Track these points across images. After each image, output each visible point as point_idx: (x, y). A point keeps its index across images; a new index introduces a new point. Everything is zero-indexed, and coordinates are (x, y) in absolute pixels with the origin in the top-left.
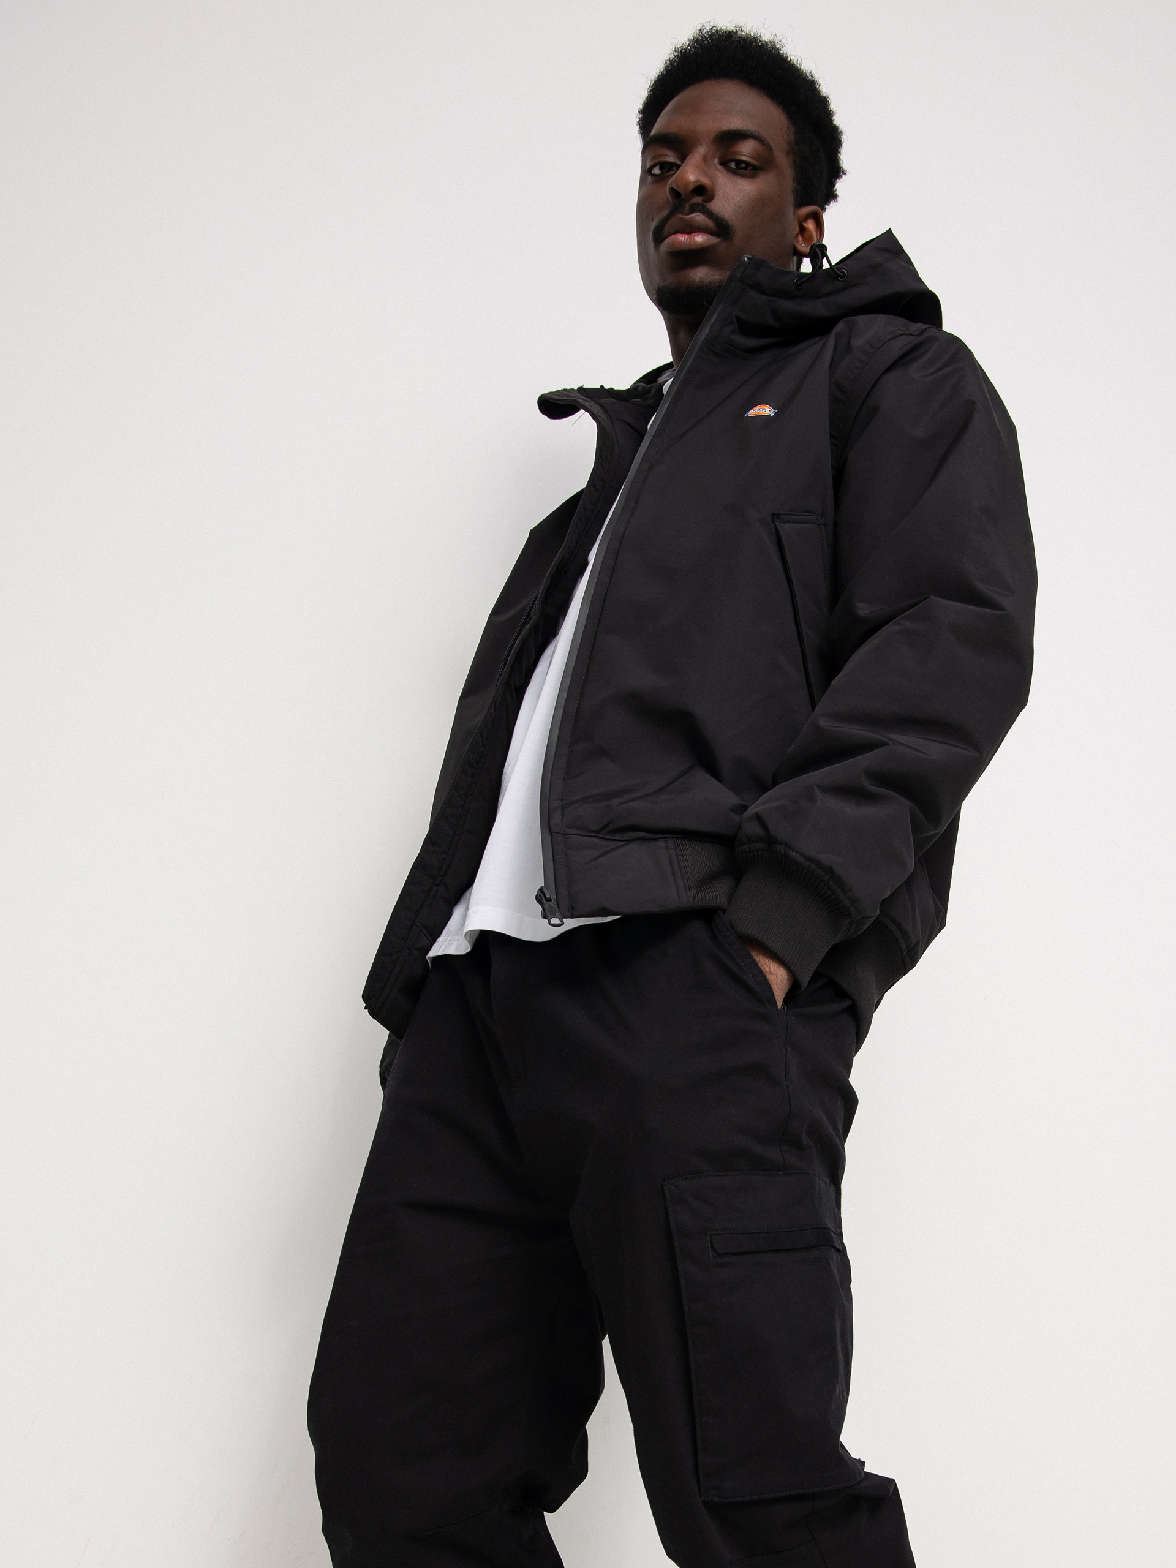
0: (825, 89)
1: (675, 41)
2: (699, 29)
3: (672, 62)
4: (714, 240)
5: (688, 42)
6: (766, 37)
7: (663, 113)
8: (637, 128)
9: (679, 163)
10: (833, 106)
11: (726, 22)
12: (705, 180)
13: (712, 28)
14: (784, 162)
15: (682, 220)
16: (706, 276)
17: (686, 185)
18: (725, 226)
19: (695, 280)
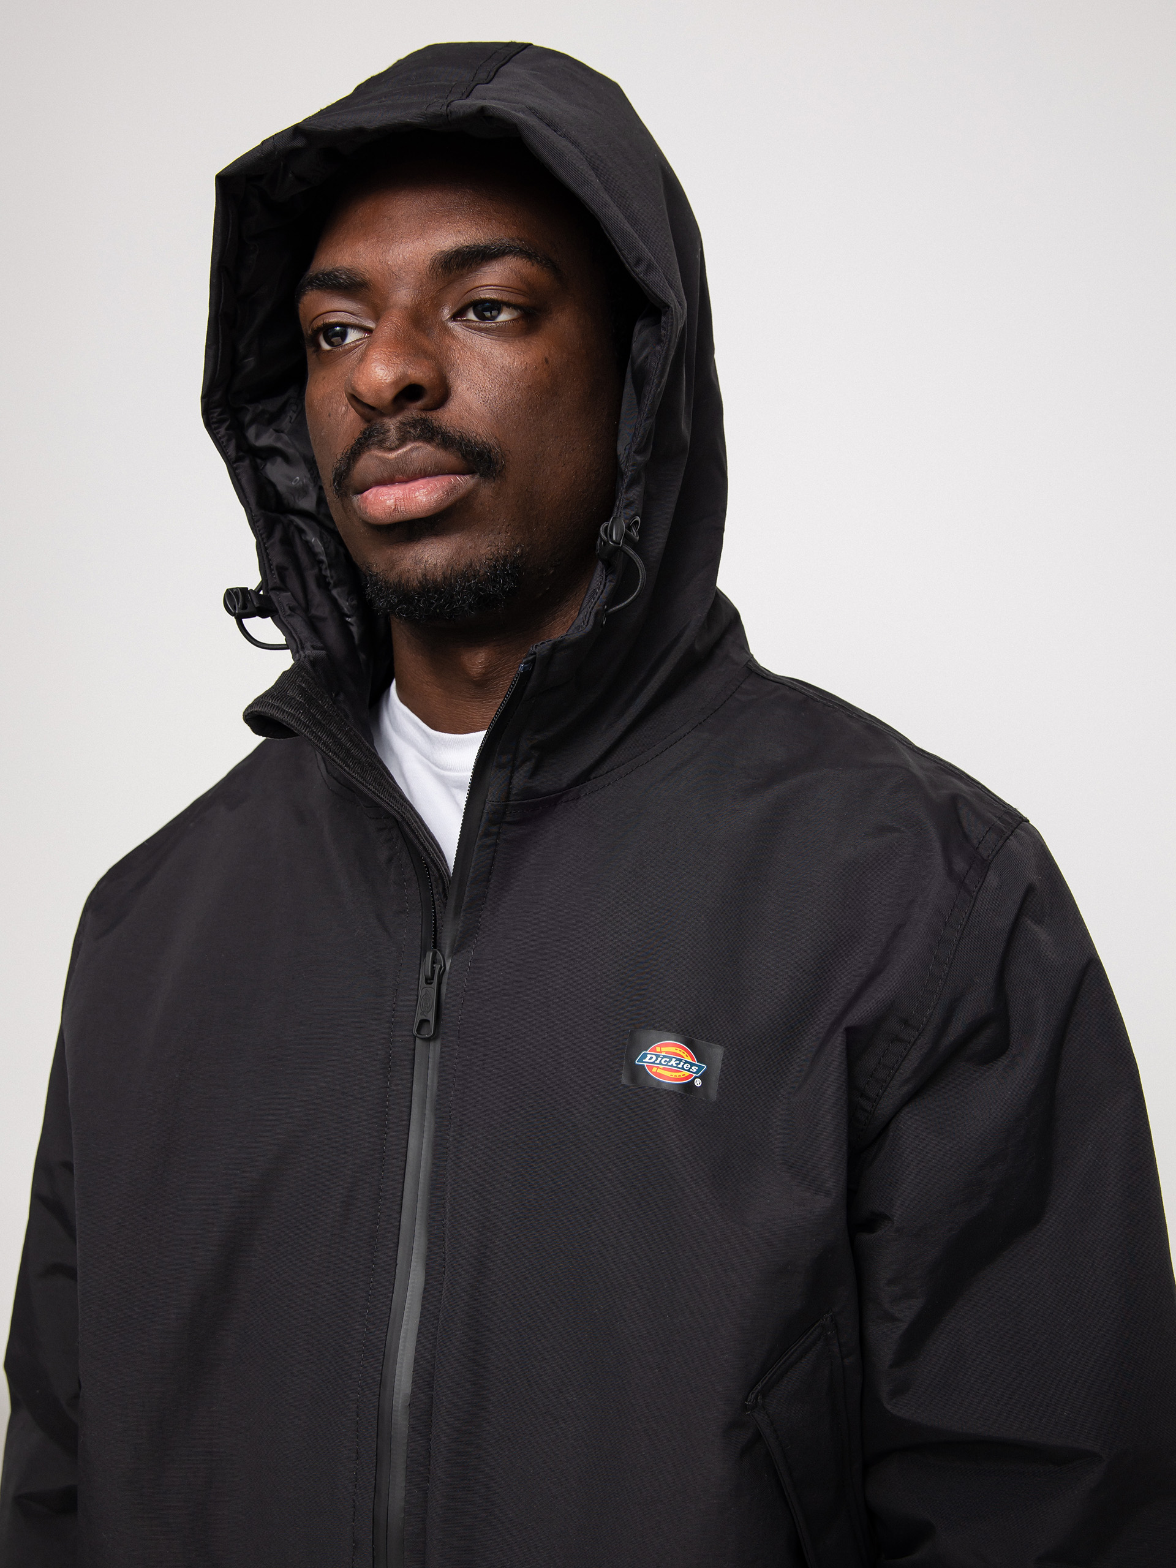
15: (384, 461)
16: (459, 554)
17: (378, 391)
18: (480, 454)
19: (435, 565)
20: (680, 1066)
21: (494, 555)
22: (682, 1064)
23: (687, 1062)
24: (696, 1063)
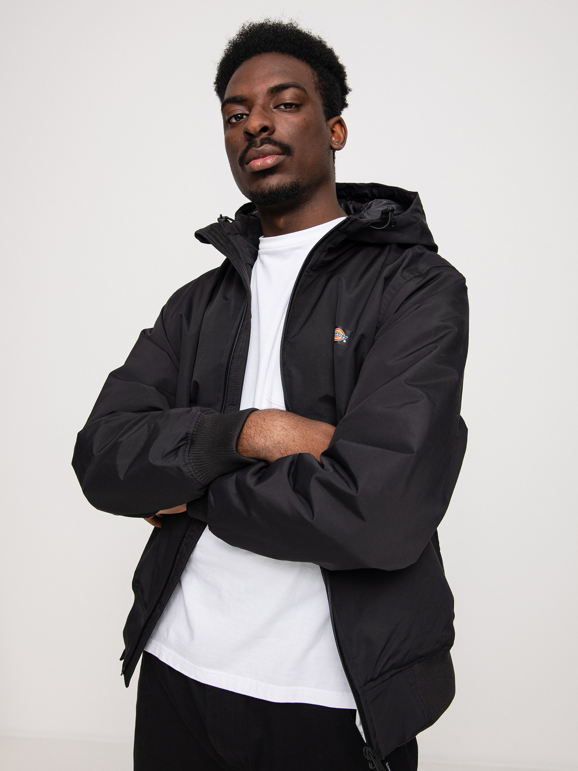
0: (329, 45)
1: (228, 37)
2: (242, 26)
3: (228, 50)
4: (282, 157)
5: (236, 36)
6: (285, 22)
7: (229, 82)
8: (215, 93)
9: (247, 112)
10: (337, 53)
11: (258, 19)
12: (266, 123)
13: (250, 25)
14: (315, 97)
15: (257, 151)
16: (281, 181)
17: (255, 129)
18: (287, 148)
19: (273, 185)
20: (339, 336)
21: (292, 182)
22: (340, 335)
23: (341, 335)
24: (345, 336)
